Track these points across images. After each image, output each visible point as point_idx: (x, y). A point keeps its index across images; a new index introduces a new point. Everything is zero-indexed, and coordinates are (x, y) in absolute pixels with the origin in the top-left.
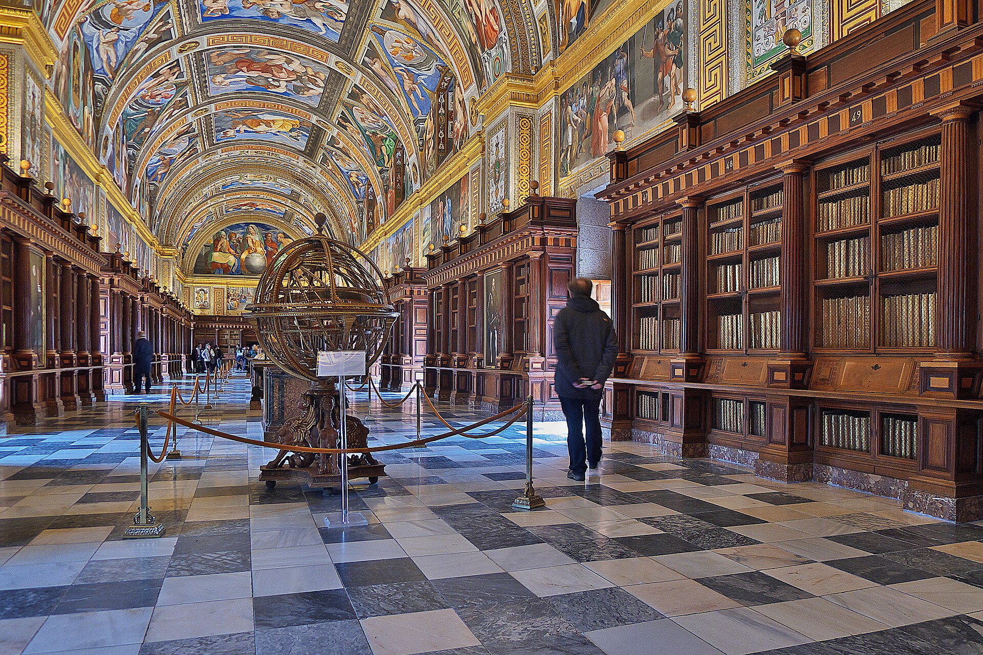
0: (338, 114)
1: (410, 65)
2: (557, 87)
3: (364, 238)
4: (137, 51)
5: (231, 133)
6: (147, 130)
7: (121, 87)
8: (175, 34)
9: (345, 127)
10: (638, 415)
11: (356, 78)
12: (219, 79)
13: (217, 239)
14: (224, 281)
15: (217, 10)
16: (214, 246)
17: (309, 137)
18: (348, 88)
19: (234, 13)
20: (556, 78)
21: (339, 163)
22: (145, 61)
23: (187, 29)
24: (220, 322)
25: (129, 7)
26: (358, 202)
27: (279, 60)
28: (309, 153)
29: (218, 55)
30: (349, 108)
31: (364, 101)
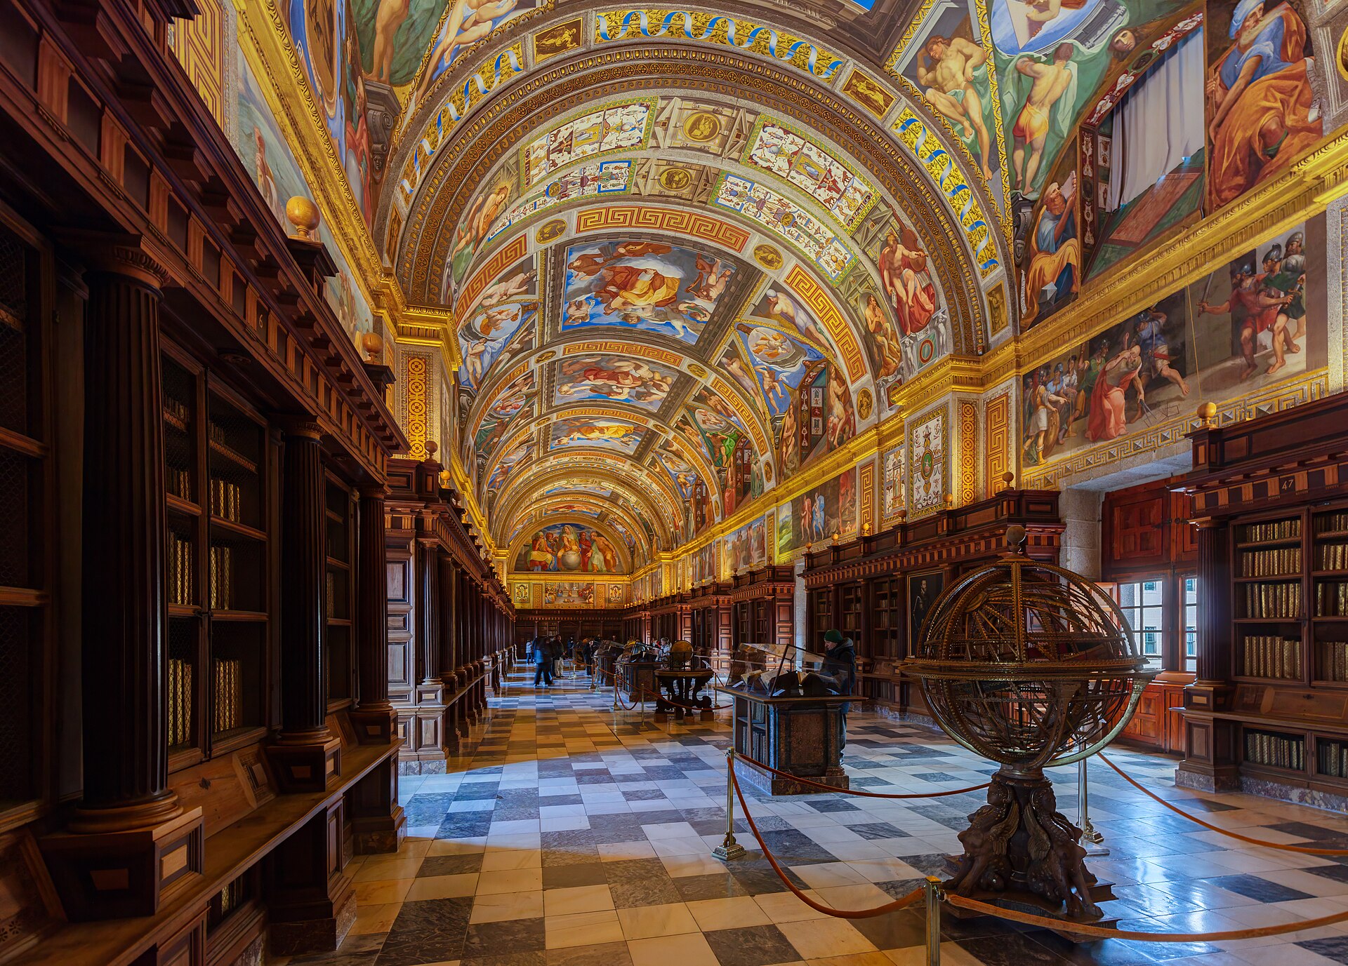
0: (678, 417)
1: (773, 363)
2: (1019, 366)
3: (690, 536)
4: (501, 361)
5: (565, 440)
6: (496, 440)
7: (483, 398)
8: (536, 344)
9: (683, 430)
10: (1246, 758)
11: (709, 379)
12: (565, 388)
13: (536, 539)
14: (543, 577)
15: (578, 318)
16: (534, 545)
17: (641, 442)
18: (695, 392)
19: (594, 321)
20: (1018, 356)
21: (669, 465)
22: (506, 372)
23: (547, 339)
24: (539, 614)
25: (499, 317)
26: (684, 502)
27: (627, 366)
28: (638, 458)
29: (570, 365)
30: (691, 410)
31: (711, 403)
